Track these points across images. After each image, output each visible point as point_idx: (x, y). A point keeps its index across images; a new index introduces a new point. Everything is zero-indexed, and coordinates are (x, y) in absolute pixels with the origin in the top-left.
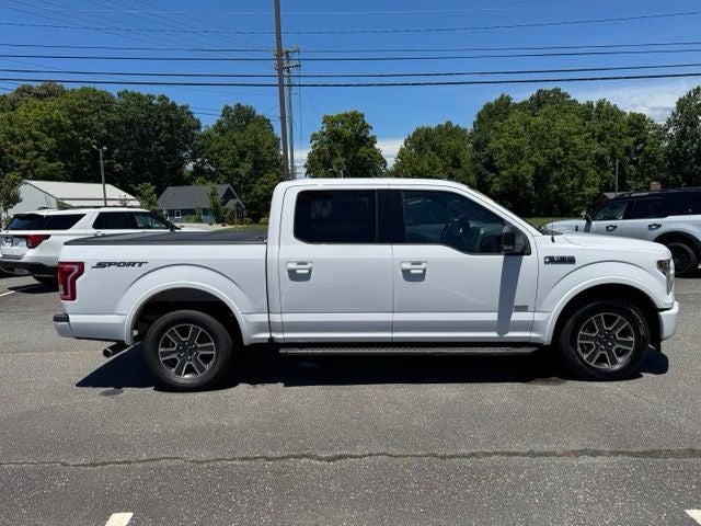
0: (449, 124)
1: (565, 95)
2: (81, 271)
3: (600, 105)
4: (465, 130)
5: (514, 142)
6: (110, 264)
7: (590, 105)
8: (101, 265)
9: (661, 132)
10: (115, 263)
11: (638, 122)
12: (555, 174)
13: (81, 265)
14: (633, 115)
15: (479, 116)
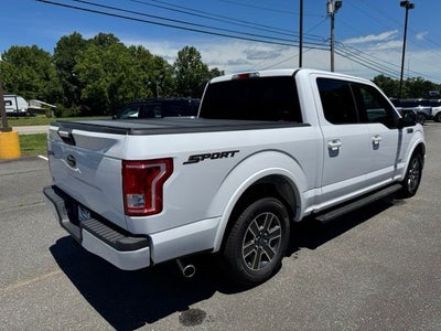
0: (35, 46)
1: (116, 39)
2: (170, 171)
3: (140, 48)
4: (48, 53)
5: (94, 66)
6: (204, 157)
7: (133, 48)
8: (194, 159)
9: (172, 70)
10: (209, 156)
11: (160, 62)
12: (120, 89)
13: (169, 162)
14: (157, 57)
15: (59, 44)
